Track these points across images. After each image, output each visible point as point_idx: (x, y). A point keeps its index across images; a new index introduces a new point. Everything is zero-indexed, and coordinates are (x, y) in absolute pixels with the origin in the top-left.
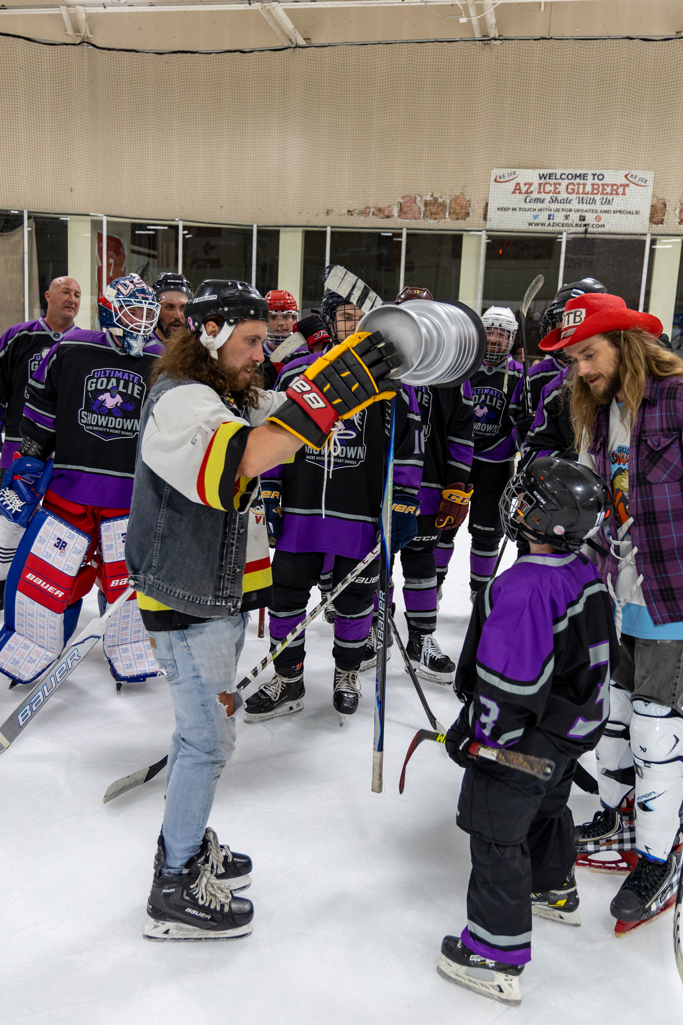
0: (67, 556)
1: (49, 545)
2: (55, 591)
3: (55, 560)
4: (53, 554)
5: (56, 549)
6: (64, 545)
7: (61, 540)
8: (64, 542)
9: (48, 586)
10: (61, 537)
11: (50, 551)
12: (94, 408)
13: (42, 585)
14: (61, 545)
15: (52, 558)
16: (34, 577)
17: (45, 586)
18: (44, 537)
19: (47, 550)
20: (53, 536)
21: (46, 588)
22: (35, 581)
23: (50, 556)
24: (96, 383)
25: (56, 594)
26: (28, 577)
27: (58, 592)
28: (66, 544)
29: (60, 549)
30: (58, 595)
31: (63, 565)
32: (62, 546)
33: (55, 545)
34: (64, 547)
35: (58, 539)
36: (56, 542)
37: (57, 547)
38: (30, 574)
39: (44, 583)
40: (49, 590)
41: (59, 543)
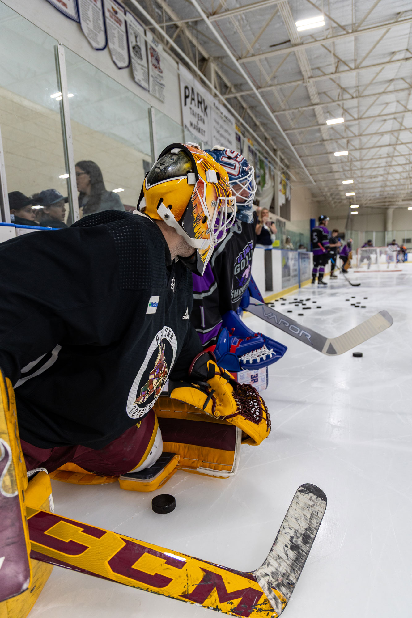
6: (256, 380)
8: (257, 379)
10: (259, 375)
14: (254, 378)
24: (240, 267)
28: (257, 381)
29: (252, 380)
32: (254, 380)
33: (252, 376)
34: (255, 382)
35: (257, 374)
37: (252, 378)
41: (254, 377)
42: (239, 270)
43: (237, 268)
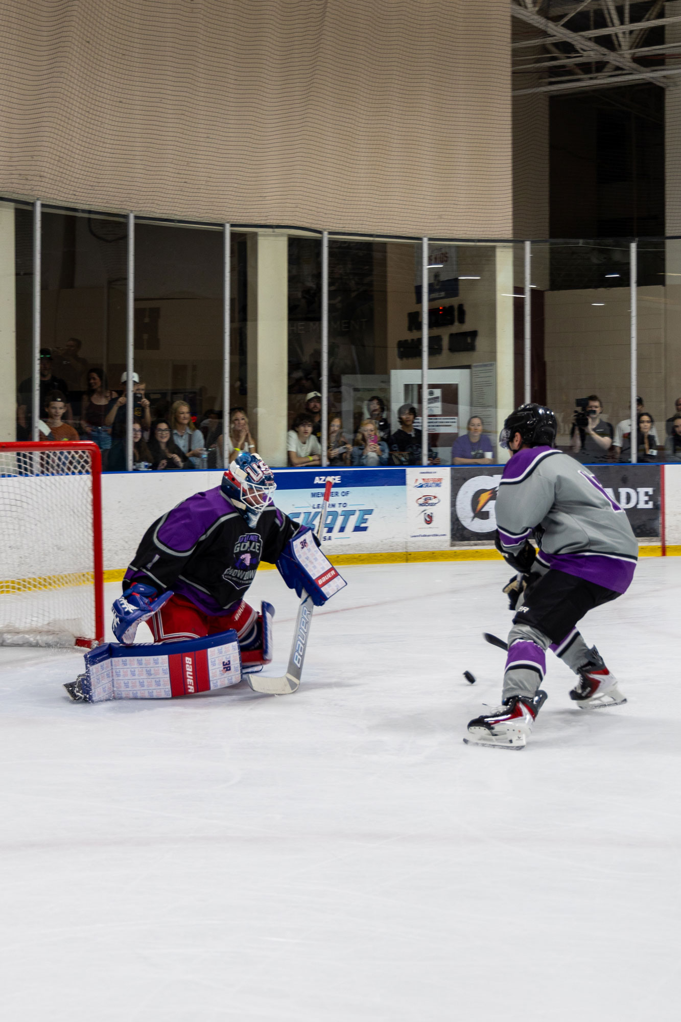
0: (223, 676)
1: (220, 658)
2: (191, 685)
3: (214, 671)
4: (217, 666)
5: (222, 665)
6: (228, 669)
7: (229, 664)
8: (230, 667)
9: (192, 677)
10: (231, 663)
11: (217, 662)
12: (238, 565)
13: (188, 673)
14: (226, 666)
15: (214, 667)
16: (190, 663)
17: (189, 675)
18: (224, 650)
19: (217, 659)
20: (228, 656)
21: (188, 677)
22: (187, 666)
23: (214, 665)
24: (240, 546)
25: (189, 687)
26: (187, 658)
27: (192, 688)
28: (230, 670)
29: (224, 668)
30: (190, 689)
31: (215, 678)
32: (227, 668)
34: (227, 670)
35: (229, 661)
36: (226, 661)
37: (224, 665)
38: (190, 659)
39: (191, 674)
40: (188, 680)
41: (227, 664)
42: (238, 549)
43: (238, 547)
